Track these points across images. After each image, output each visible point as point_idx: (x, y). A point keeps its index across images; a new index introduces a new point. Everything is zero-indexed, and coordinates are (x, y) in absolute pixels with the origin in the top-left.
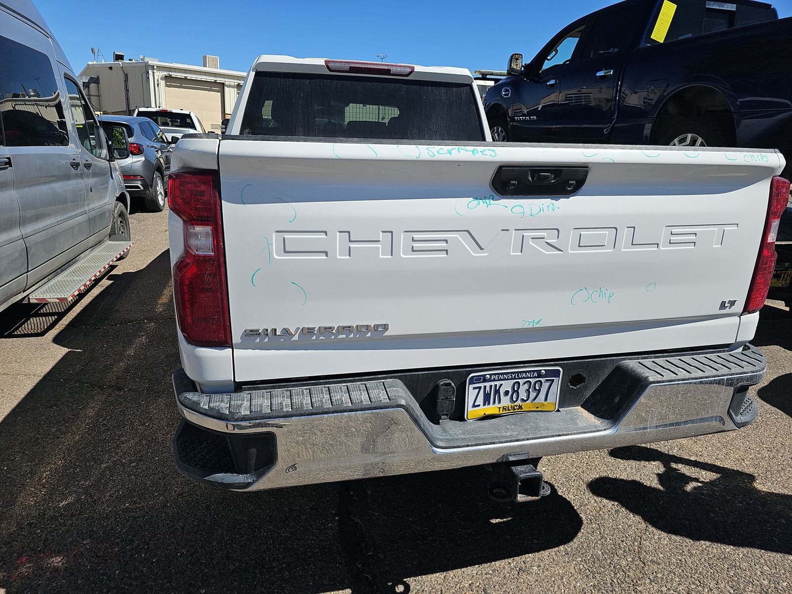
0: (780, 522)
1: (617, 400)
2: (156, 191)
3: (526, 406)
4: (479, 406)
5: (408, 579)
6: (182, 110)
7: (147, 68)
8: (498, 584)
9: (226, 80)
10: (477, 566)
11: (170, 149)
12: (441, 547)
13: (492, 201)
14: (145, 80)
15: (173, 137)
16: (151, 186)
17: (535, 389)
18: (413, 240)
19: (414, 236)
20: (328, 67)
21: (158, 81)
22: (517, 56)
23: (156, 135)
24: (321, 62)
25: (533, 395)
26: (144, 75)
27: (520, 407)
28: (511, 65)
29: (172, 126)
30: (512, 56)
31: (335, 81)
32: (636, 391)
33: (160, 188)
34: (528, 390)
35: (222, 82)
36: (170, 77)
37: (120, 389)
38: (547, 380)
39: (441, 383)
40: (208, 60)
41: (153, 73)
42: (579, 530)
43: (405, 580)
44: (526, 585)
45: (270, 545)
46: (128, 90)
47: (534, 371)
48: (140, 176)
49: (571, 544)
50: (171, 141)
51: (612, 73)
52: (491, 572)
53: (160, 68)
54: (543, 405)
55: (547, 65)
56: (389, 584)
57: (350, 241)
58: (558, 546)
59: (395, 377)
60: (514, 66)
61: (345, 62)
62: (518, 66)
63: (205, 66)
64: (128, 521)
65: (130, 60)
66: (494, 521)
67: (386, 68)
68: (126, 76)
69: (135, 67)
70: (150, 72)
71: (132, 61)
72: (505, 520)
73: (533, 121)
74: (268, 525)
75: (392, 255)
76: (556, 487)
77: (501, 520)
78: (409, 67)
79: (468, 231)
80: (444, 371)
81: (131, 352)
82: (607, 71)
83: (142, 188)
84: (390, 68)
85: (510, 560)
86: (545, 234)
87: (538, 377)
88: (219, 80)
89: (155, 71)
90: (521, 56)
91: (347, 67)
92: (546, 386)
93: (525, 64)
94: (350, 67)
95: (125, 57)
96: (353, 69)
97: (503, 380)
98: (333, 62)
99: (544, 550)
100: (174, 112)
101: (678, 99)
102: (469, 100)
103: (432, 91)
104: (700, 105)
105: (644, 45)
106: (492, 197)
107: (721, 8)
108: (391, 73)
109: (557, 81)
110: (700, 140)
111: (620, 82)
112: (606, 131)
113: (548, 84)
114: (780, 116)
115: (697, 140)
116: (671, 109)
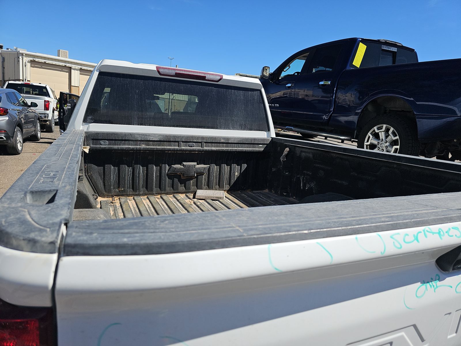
2: (16, 140)
6: (41, 84)
7: (18, 55)
9: (72, 65)
11: (30, 110)
13: (438, 282)
14: (16, 63)
15: (32, 103)
16: (13, 137)
20: (158, 72)
21: (25, 63)
22: (266, 67)
23: (19, 101)
24: (153, 67)
26: (16, 59)
28: (263, 73)
29: (33, 94)
30: (264, 68)
31: (164, 83)
33: (20, 137)
35: (69, 66)
36: (34, 61)
40: (61, 53)
41: (23, 58)
46: (4, 68)
48: (4, 130)
50: (30, 105)
51: (329, 83)
53: (27, 55)
55: (283, 74)
60: (265, 74)
61: (172, 69)
62: (267, 74)
63: (59, 56)
65: (8, 49)
67: (203, 75)
68: (4, 59)
69: (10, 54)
70: (20, 57)
71: (8, 50)
73: (277, 107)
79: (414, 325)
82: (325, 82)
83: (5, 139)
84: (205, 76)
88: (68, 65)
89: (24, 57)
90: (269, 68)
91: (173, 73)
93: (271, 73)
94: (176, 73)
95: (3, 47)
96: (177, 75)
98: (163, 68)
100: (34, 85)
101: (374, 102)
102: (259, 101)
103: (234, 93)
104: (386, 107)
105: (348, 68)
106: (438, 277)
107: (389, 50)
108: (206, 79)
109: (293, 85)
110: (392, 129)
111: (335, 89)
112: (327, 118)
113: (286, 86)
114: (449, 119)
115: (390, 129)
116: (370, 108)
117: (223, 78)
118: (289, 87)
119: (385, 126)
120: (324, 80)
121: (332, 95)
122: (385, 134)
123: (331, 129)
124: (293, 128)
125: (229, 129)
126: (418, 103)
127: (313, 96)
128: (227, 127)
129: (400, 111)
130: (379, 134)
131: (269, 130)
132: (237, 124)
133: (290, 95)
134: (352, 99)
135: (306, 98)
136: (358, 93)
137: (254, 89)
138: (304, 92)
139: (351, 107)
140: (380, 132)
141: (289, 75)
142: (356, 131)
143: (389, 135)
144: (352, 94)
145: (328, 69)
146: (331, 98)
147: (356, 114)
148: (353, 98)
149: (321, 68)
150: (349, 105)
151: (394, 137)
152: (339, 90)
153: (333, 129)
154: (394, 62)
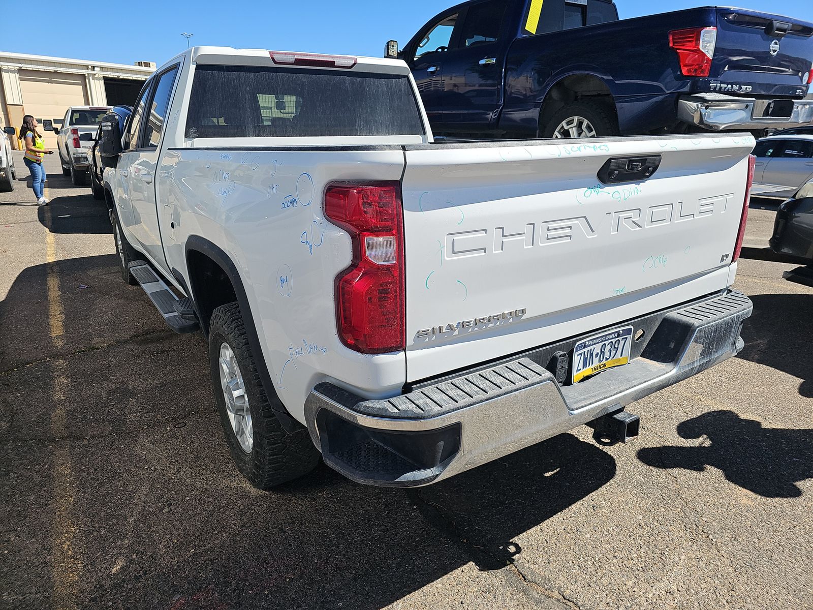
0: (742, 424)
1: (672, 345)
3: (609, 363)
4: (580, 369)
5: (513, 539)
8: (585, 523)
10: (559, 513)
12: (521, 506)
13: (600, 190)
17: (615, 348)
18: (548, 230)
19: (549, 226)
20: (273, 59)
22: (392, 42)
24: (265, 53)
25: (613, 352)
27: (604, 365)
28: (388, 52)
30: (388, 43)
31: (281, 74)
32: (688, 335)
34: (610, 350)
37: (80, 438)
38: (623, 339)
39: (558, 355)
42: (614, 465)
43: (511, 541)
44: (605, 517)
45: (371, 546)
47: (615, 333)
49: (616, 476)
51: (494, 61)
52: (573, 515)
54: (620, 360)
55: (420, 52)
56: (501, 548)
57: (503, 236)
58: (608, 481)
59: (525, 356)
60: (391, 53)
61: (290, 54)
62: (395, 53)
64: (207, 565)
66: (547, 474)
72: (555, 471)
74: (356, 530)
75: (533, 245)
76: (576, 436)
77: (553, 473)
78: (351, 58)
79: (585, 217)
80: (558, 344)
81: (59, 396)
82: (487, 60)
84: (334, 60)
85: (581, 501)
86: (632, 214)
87: (617, 337)
90: (396, 43)
91: (292, 59)
92: (622, 343)
93: (400, 51)
94: (296, 59)
96: (298, 62)
97: (595, 344)
98: (278, 53)
99: (601, 486)
101: (559, 85)
102: (408, 91)
103: (374, 82)
104: (576, 91)
105: (520, 36)
106: (599, 186)
107: (576, 3)
108: (335, 65)
109: (438, 69)
110: (586, 122)
111: (503, 70)
112: (494, 116)
113: (428, 70)
114: (654, 100)
115: (583, 122)
116: (555, 95)
117: (358, 62)
118: (432, 73)
119: (576, 118)
120: (486, 57)
121: (499, 81)
122: (578, 130)
123: (503, 133)
124: (445, 138)
125: (373, 134)
126: (616, 82)
127: (466, 85)
128: (370, 133)
129: (595, 95)
130: (569, 131)
131: (425, 133)
132: (382, 126)
133: (436, 87)
134: (529, 85)
135: (455, 90)
136: (536, 74)
137: (399, 75)
138: (451, 79)
139: (528, 97)
140: (570, 128)
141: (428, 53)
142: (538, 131)
143: (583, 131)
144: (527, 78)
145: (488, 39)
146: (499, 87)
147: (536, 106)
148: (530, 83)
149: (478, 38)
150: (525, 95)
151: (590, 133)
152: (509, 72)
153: (505, 132)
154: (584, 23)
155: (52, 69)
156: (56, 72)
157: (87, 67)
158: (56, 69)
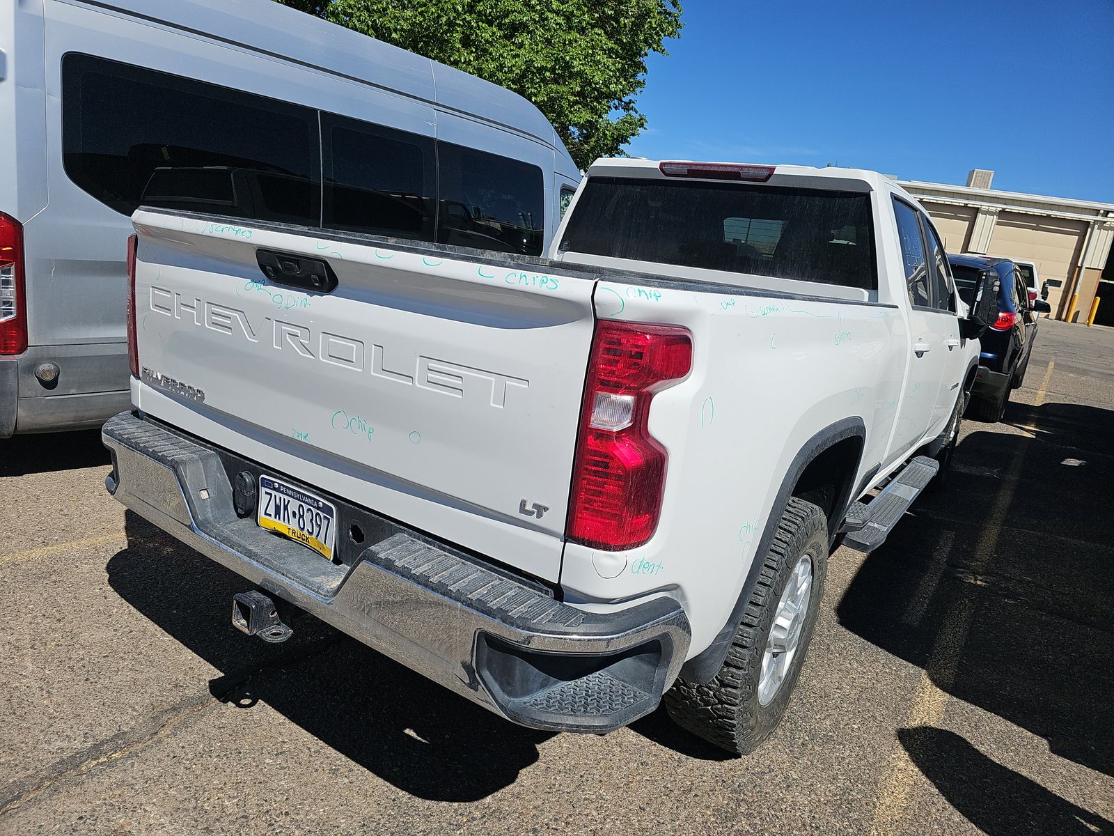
3: (313, 542)
4: (270, 515)
5: (263, 702)
9: (983, 203)
13: (262, 286)
17: (317, 523)
18: (212, 313)
19: (212, 308)
20: (663, 170)
25: (316, 529)
27: (307, 539)
34: (312, 521)
38: (325, 517)
40: (977, 177)
43: (261, 700)
47: (314, 499)
54: (324, 548)
57: (181, 304)
59: (217, 451)
61: (683, 163)
66: (408, 731)
67: (736, 170)
72: (419, 738)
77: (415, 735)
78: (767, 168)
79: (243, 312)
84: (739, 171)
86: (299, 332)
87: (317, 508)
88: (975, 204)
91: (685, 170)
94: (689, 170)
96: (693, 173)
98: (667, 163)
106: (264, 282)
108: (742, 176)
155: (1045, 212)
156: (1049, 216)
157: (1097, 212)
158: (1049, 212)
